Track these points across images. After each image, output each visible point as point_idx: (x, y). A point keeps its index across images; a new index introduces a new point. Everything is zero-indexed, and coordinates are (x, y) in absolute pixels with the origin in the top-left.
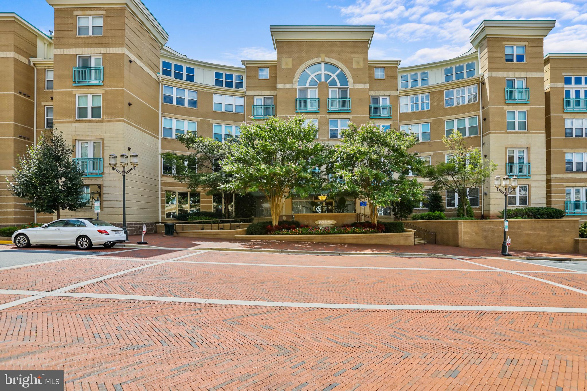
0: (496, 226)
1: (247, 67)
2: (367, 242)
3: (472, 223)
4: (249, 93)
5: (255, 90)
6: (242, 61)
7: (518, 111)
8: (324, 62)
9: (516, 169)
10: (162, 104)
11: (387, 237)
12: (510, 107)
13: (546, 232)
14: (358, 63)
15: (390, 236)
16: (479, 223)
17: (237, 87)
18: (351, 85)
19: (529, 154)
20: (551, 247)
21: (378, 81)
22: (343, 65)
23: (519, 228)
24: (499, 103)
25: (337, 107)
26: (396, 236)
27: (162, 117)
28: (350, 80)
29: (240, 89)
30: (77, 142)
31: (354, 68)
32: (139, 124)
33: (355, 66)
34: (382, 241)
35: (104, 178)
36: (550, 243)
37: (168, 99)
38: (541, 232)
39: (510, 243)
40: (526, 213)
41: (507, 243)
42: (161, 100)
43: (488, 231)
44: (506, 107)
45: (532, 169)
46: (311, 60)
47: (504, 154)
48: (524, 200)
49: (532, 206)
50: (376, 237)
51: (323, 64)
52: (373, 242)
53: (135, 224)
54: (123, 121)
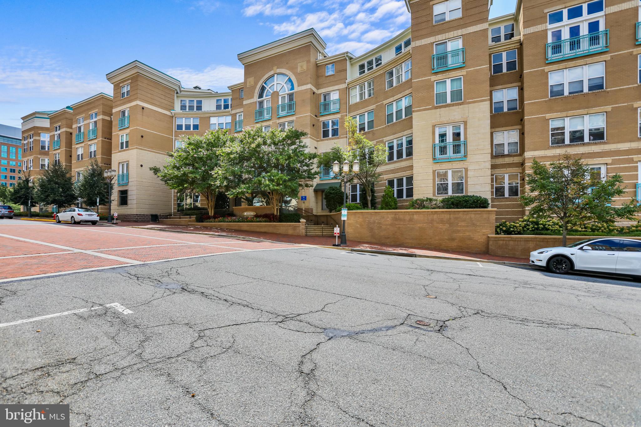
0: (383, 218)
1: (232, 91)
2: (258, 230)
3: (356, 214)
4: (234, 112)
5: (237, 109)
6: (228, 87)
7: (450, 79)
8: (276, 73)
9: (450, 150)
10: (175, 131)
11: (275, 226)
12: (440, 77)
13: (447, 226)
14: (302, 67)
15: (278, 225)
16: (363, 214)
17: (225, 108)
18: (296, 89)
19: (465, 129)
20: (454, 244)
21: (328, 77)
22: (290, 72)
23: (411, 220)
24: (425, 75)
25: (286, 111)
26: (283, 226)
27: (175, 140)
28: (296, 85)
29: (227, 110)
30: (120, 164)
31: (298, 72)
32: (152, 148)
33: (299, 70)
34: (271, 230)
35: (129, 185)
36: (453, 240)
37: (180, 127)
38: (440, 226)
39: (339, 232)
40: (453, 203)
41: (335, 232)
42: (175, 128)
43: (374, 222)
44: (433, 78)
45: (469, 148)
46: (267, 74)
47: (431, 134)
48: (458, 187)
49: (469, 194)
50: (265, 226)
51: (276, 75)
52: (263, 230)
53: (146, 215)
54: (137, 148)
